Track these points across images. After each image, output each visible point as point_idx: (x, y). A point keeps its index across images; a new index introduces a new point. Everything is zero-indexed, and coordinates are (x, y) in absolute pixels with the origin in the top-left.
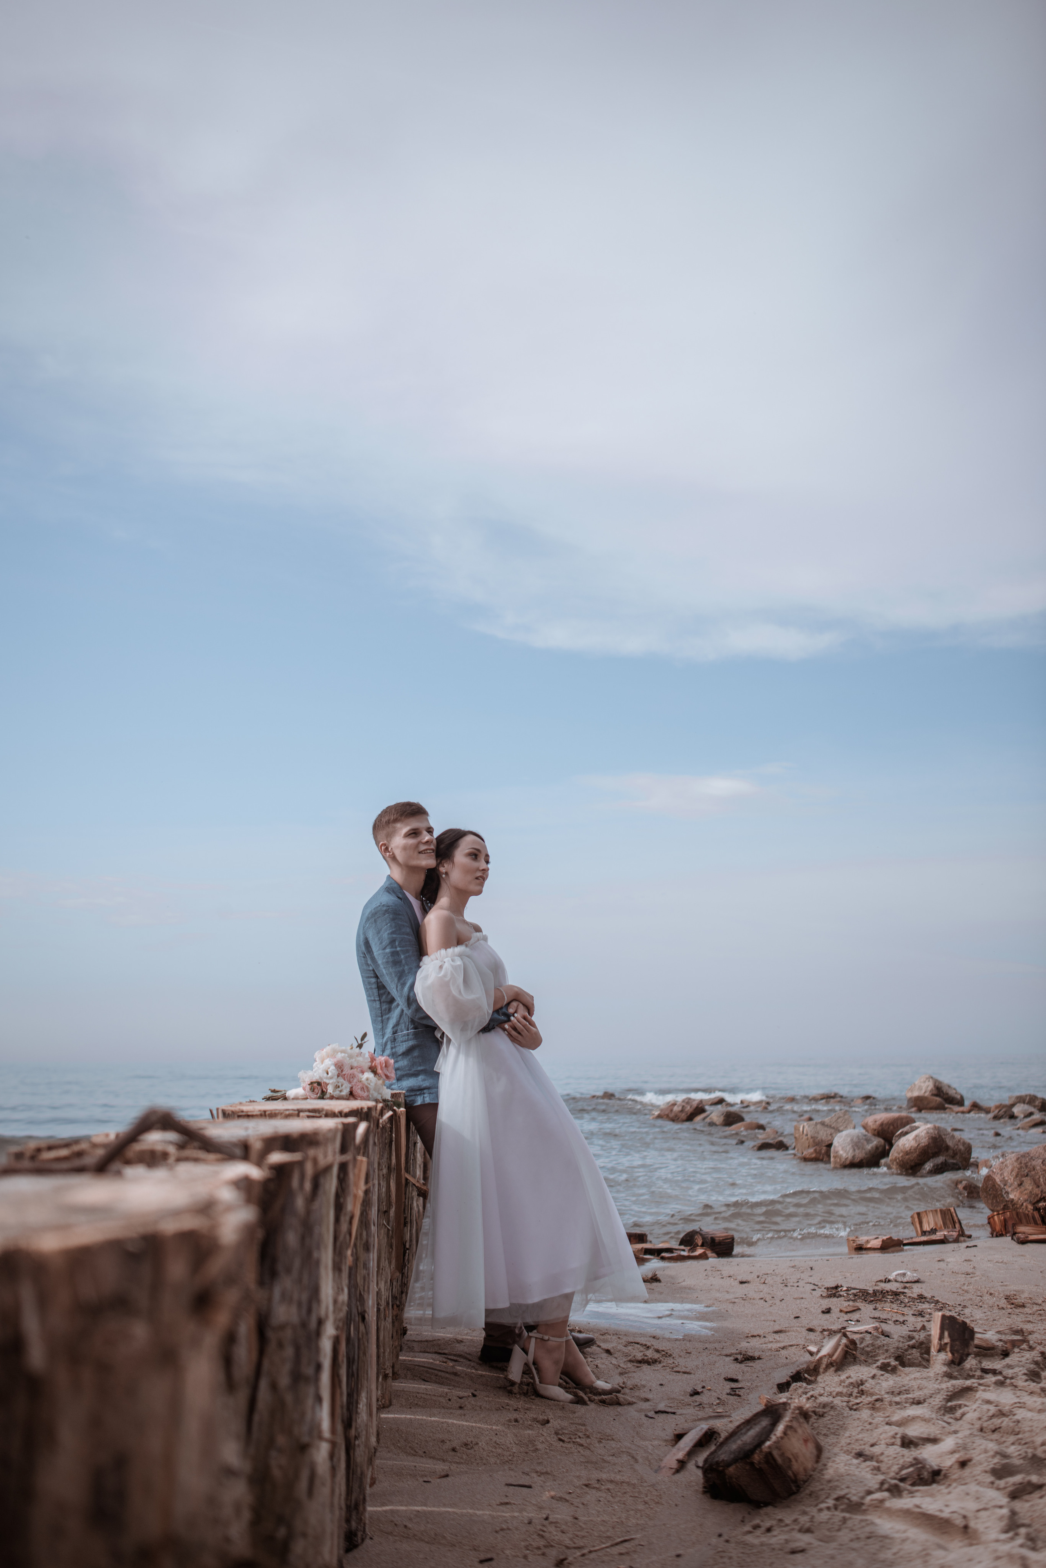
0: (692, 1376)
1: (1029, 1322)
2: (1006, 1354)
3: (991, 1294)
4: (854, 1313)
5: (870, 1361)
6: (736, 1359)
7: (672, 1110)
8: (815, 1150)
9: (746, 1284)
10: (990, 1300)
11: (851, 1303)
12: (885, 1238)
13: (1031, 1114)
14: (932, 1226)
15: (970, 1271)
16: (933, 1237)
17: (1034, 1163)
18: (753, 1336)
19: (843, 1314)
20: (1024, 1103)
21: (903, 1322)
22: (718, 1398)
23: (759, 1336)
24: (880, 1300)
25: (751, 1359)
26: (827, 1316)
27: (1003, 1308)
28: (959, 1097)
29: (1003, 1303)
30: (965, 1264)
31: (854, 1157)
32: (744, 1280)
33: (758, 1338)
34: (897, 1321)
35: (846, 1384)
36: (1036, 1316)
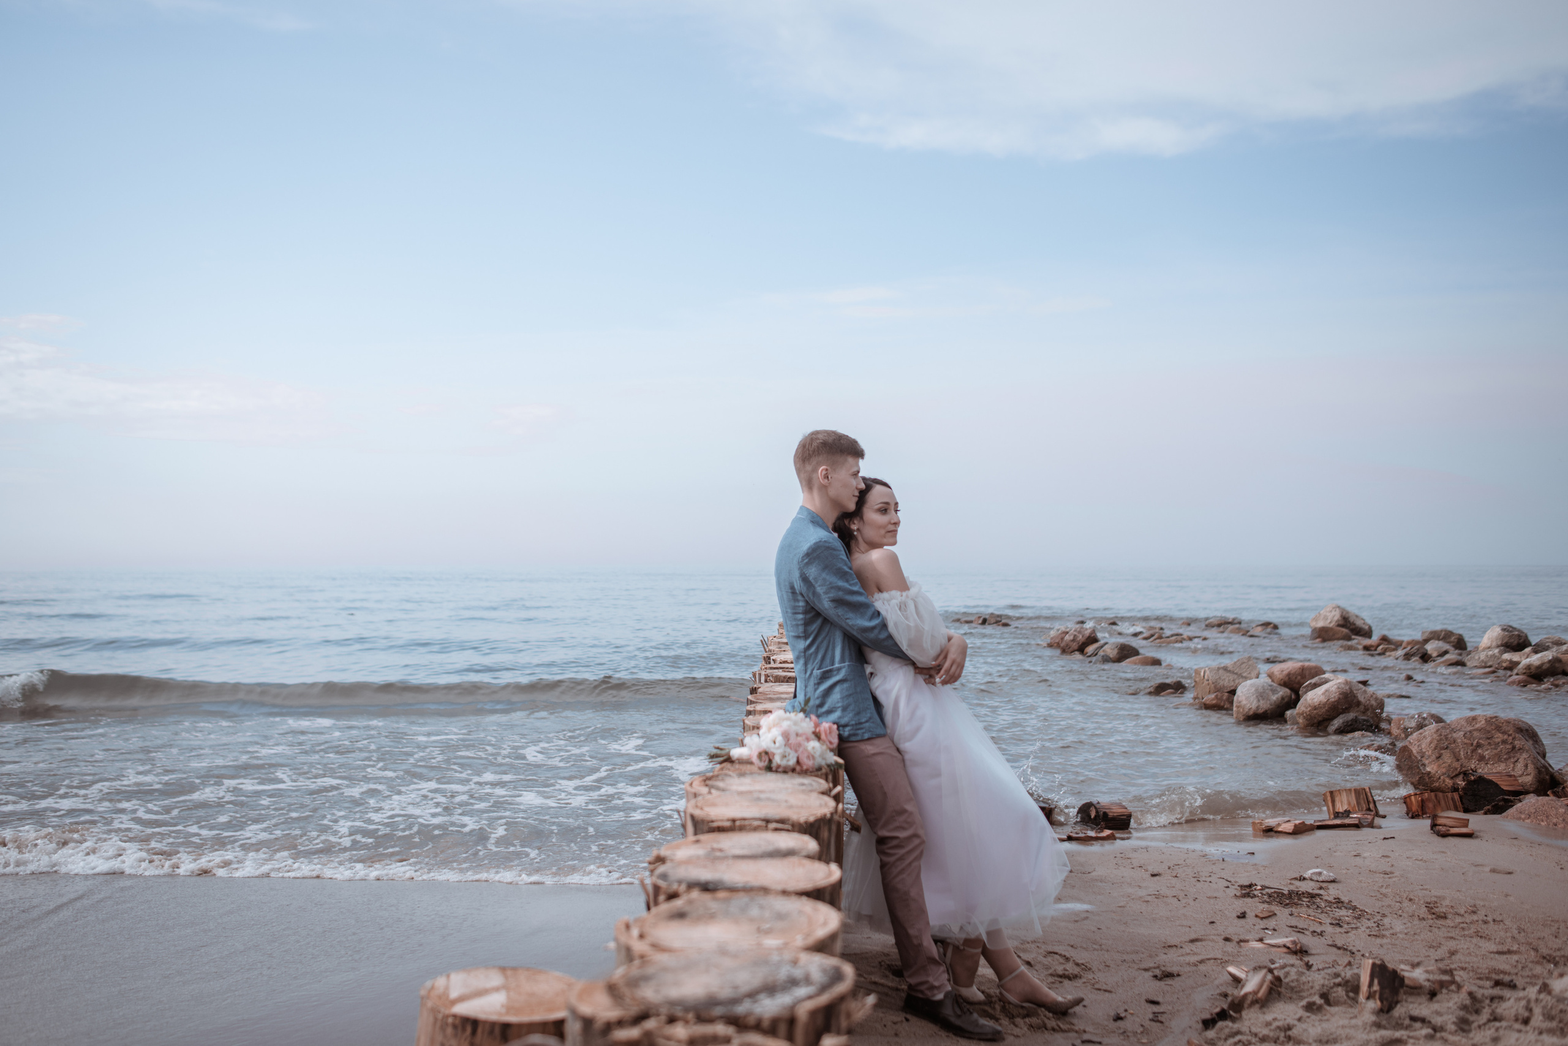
0: (1114, 995)
1: (1452, 938)
2: (1433, 994)
3: (1411, 900)
4: (1270, 919)
5: (1294, 996)
6: (1155, 977)
7: (1062, 639)
8: (1217, 696)
9: (1157, 877)
10: (1410, 908)
11: (1266, 906)
12: (1297, 822)
13: (1446, 652)
14: (1345, 807)
15: (1388, 870)
16: (1347, 821)
17: (1455, 735)
18: (1169, 946)
19: (1258, 920)
20: (1439, 639)
21: (1321, 934)
22: (1142, 1026)
23: (1176, 946)
24: (1297, 904)
25: (1169, 975)
26: (1242, 921)
27: (1424, 919)
28: (1367, 627)
29: (1423, 911)
30: (1383, 860)
31: (1258, 707)
32: (1155, 872)
33: (1175, 949)
34: (1315, 932)
35: (1273, 1027)
36: (1458, 929)
